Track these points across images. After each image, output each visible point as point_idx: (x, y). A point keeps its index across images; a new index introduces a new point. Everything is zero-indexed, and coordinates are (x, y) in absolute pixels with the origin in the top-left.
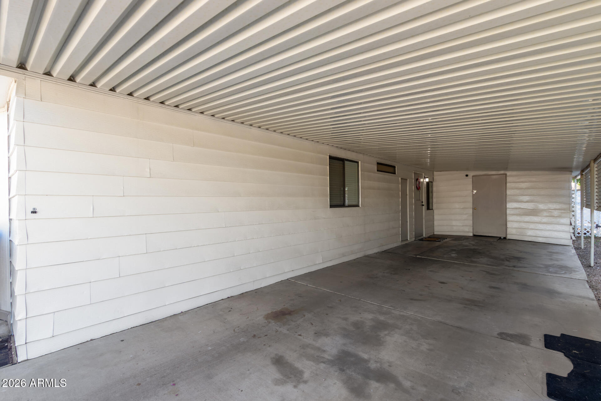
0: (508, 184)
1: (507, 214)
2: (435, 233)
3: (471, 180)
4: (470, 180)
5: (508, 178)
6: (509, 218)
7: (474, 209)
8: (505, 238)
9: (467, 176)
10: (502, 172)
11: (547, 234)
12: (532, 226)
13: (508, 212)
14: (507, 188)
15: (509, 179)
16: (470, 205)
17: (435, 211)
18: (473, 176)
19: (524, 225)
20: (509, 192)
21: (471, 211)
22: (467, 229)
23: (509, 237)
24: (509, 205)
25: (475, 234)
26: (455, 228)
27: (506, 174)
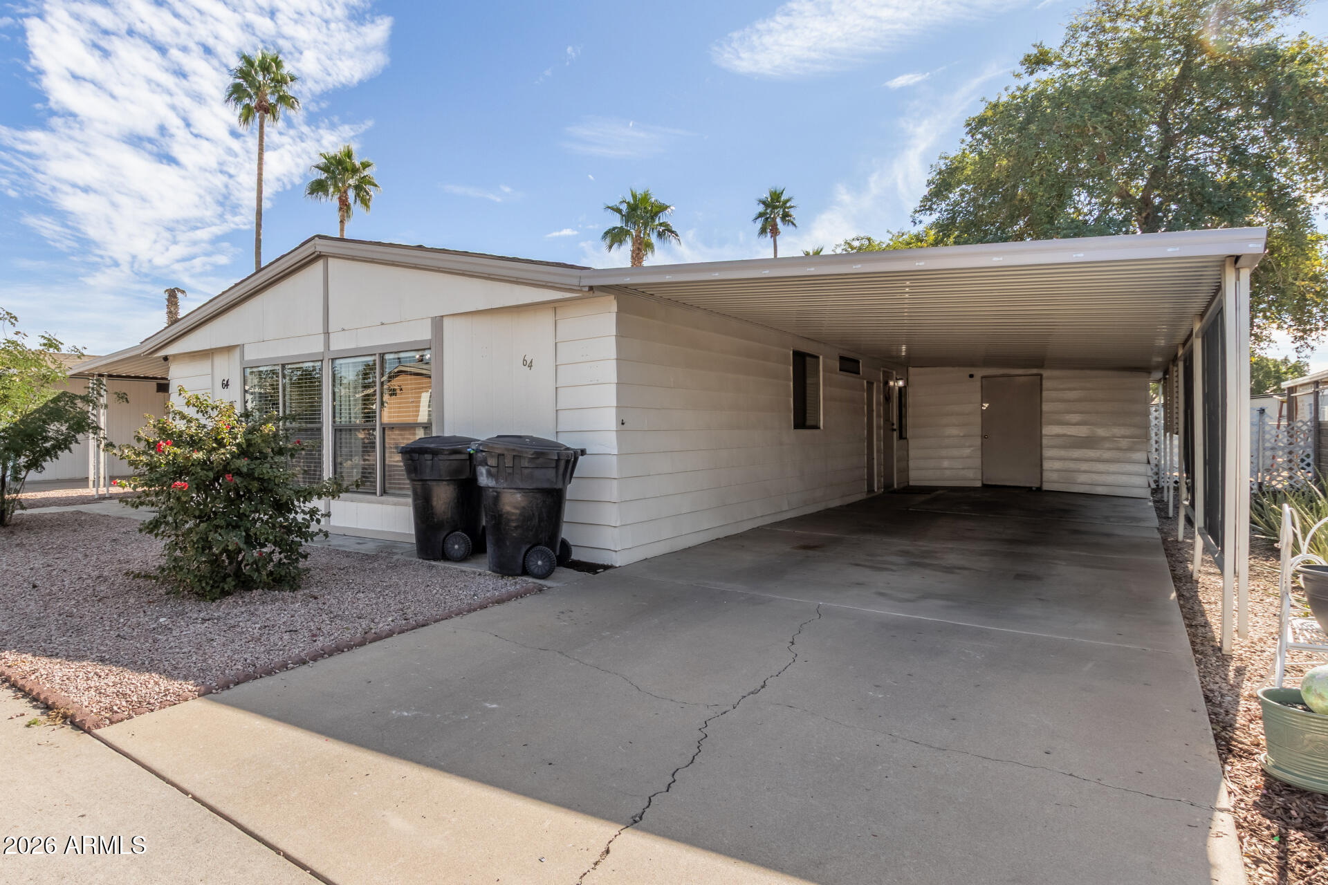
0: (1045, 394)
1: (1043, 445)
2: (911, 483)
3: (979, 384)
4: (977, 383)
5: (1044, 382)
6: (1047, 453)
7: (984, 437)
8: (1039, 489)
9: (971, 376)
10: (1035, 371)
11: (1110, 479)
12: (1084, 466)
13: (1045, 441)
14: (1044, 399)
15: (1046, 384)
16: (977, 430)
17: (911, 442)
18: (982, 377)
19: (1072, 465)
20: (1046, 407)
21: (978, 441)
22: (970, 474)
23: (1046, 487)
24: (1048, 430)
25: (985, 483)
26: (948, 473)
27: (1041, 375)
